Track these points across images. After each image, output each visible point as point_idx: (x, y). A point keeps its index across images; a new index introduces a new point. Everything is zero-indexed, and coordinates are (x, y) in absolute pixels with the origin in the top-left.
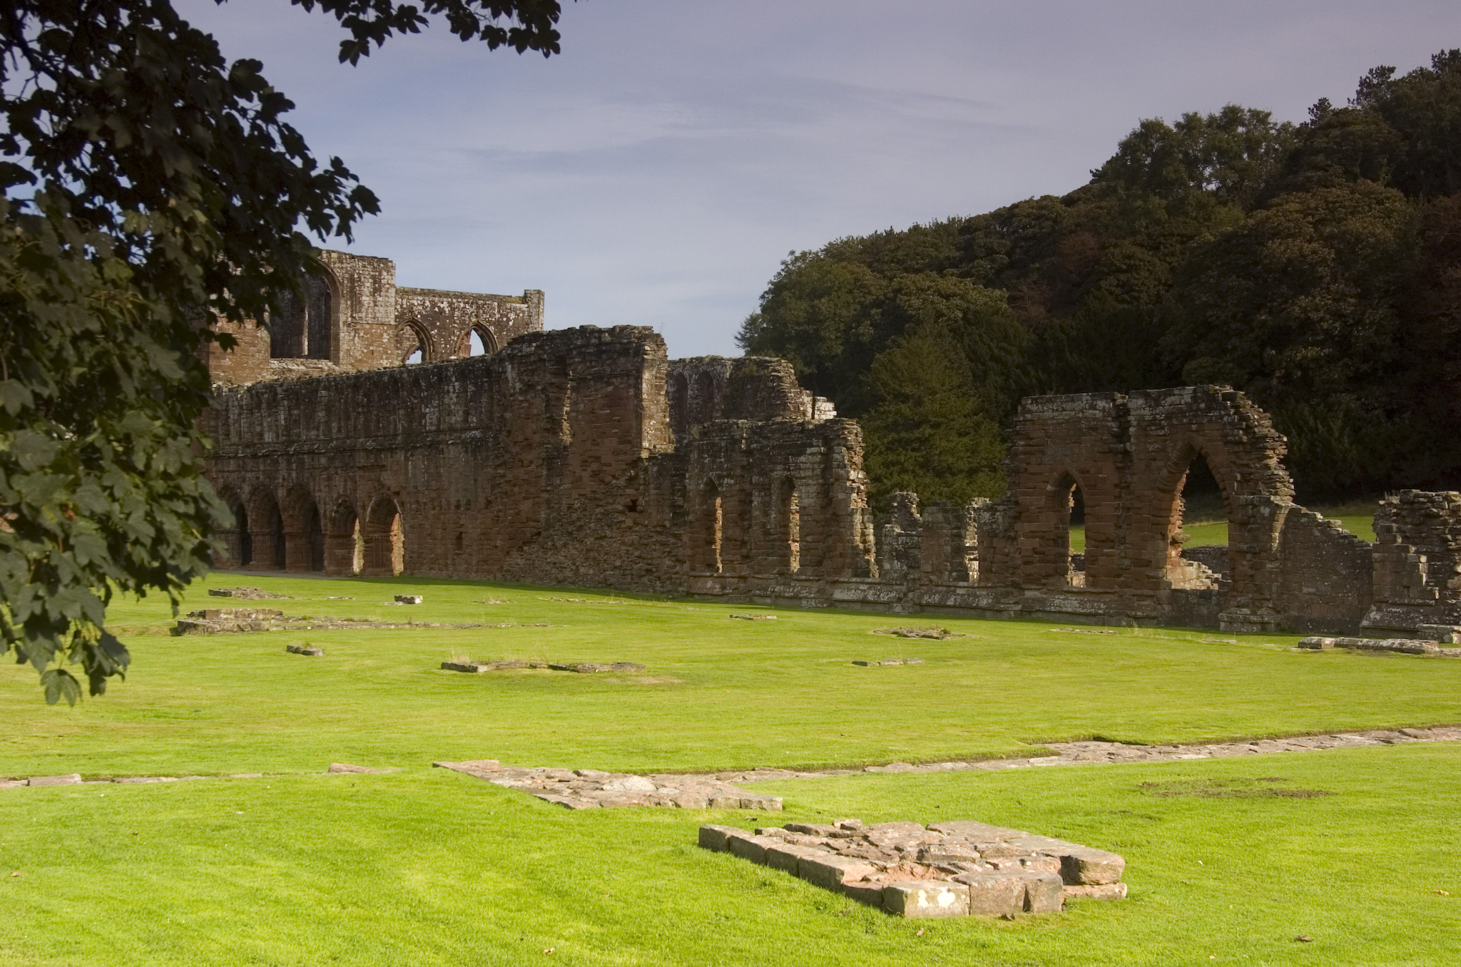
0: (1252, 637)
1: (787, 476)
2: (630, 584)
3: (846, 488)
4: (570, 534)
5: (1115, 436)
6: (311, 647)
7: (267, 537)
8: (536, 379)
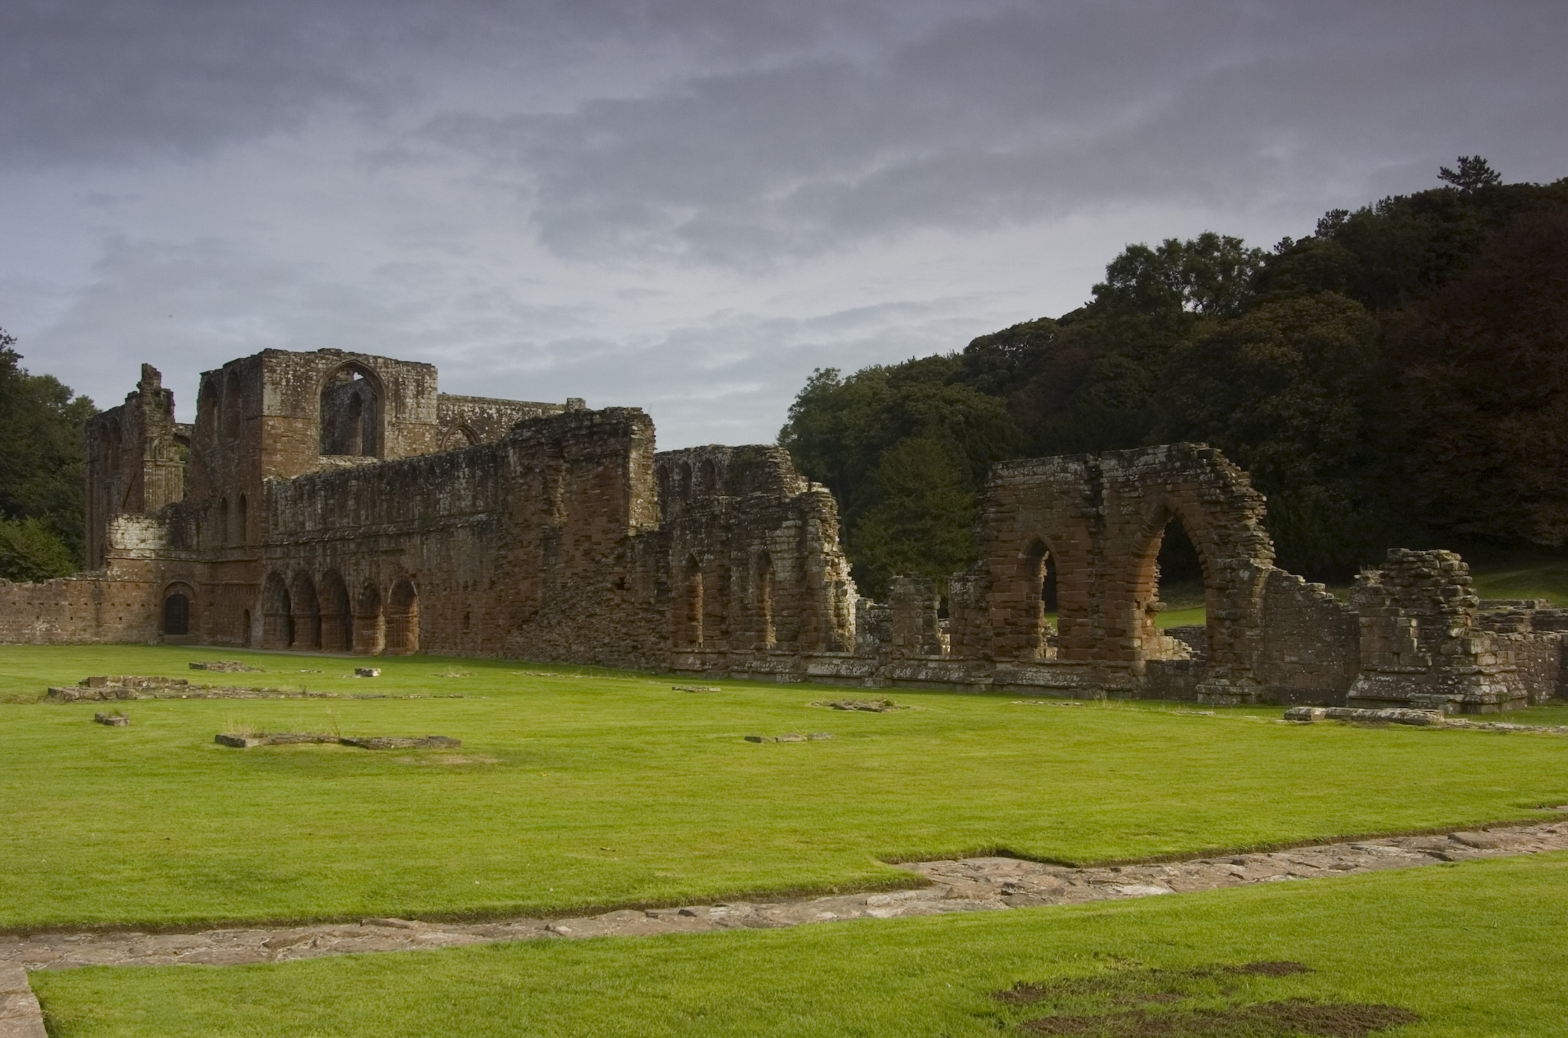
0: (1232, 711)
1: (763, 551)
2: (617, 660)
3: (820, 561)
4: (564, 612)
5: (1086, 498)
7: (307, 619)
8: (535, 462)
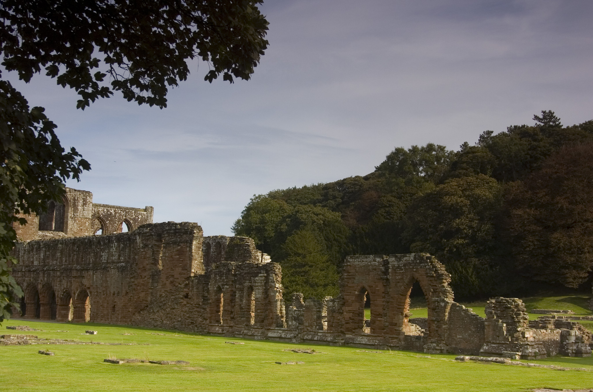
0: (437, 356)
1: (250, 285)
2: (184, 328)
3: (274, 290)
4: (160, 307)
5: (383, 272)
6: (49, 351)
7: (33, 305)
8: (149, 242)
